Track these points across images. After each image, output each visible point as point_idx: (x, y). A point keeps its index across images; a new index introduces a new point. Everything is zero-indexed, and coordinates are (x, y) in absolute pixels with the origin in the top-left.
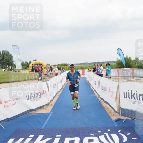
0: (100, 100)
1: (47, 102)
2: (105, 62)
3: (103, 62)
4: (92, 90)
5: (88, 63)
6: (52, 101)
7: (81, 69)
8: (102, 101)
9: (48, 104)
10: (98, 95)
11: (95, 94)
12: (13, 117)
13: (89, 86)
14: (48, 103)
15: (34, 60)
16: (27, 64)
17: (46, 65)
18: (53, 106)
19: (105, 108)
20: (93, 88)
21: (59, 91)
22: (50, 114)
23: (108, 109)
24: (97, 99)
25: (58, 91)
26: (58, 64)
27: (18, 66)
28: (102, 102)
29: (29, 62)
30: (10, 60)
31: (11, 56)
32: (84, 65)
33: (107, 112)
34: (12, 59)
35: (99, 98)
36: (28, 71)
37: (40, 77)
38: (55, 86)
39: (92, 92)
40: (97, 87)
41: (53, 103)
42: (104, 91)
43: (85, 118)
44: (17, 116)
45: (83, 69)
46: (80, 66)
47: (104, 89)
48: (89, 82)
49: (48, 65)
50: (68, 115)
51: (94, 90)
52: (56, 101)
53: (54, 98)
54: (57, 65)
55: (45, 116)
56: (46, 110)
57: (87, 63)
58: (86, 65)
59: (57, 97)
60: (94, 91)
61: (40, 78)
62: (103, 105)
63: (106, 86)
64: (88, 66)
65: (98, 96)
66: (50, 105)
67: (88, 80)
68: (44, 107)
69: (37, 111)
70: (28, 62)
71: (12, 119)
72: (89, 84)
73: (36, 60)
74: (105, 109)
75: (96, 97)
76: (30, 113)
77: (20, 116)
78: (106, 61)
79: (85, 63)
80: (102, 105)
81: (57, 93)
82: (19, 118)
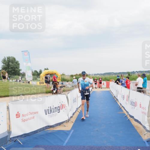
0: (129, 118)
1: (66, 118)
2: (136, 72)
3: (134, 72)
4: (120, 107)
5: (114, 73)
6: (71, 117)
7: (104, 81)
8: (131, 119)
9: (67, 121)
10: (127, 112)
11: (123, 111)
12: (31, 132)
13: (115, 101)
14: (68, 119)
15: (45, 69)
16: (37, 73)
17: (61, 75)
18: (73, 123)
19: (135, 127)
20: (121, 104)
21: (80, 107)
22: (70, 132)
23: (138, 128)
24: (126, 117)
25: (78, 107)
26: (76, 74)
27: (29, 76)
28: (132, 121)
29: (40, 71)
30: (17, 68)
31: (17, 64)
32: (109, 76)
33: (137, 132)
34: (19, 68)
35: (128, 116)
36: (39, 82)
37: (54, 90)
38: (75, 101)
39: (120, 108)
40: (126, 102)
41: (74, 120)
42: (134, 107)
43: (111, 137)
44: (34, 131)
45: (107, 80)
46: (103, 77)
47: (134, 104)
48: (116, 96)
49: (63, 74)
50: (92, 133)
51: (122, 106)
52: (77, 118)
53: (73, 114)
54: (75, 76)
55: (66, 133)
56: (65, 127)
57: (112, 73)
58: (111, 76)
59: (77, 113)
60: (122, 108)
61: (54, 92)
62: (133, 124)
63: (136, 101)
64: (114, 77)
65: (126, 114)
66: (70, 121)
67: (115, 94)
68: (64, 124)
69: (56, 128)
70: (38, 71)
71: (30, 135)
72: (116, 99)
73: (47, 69)
74: (135, 129)
75: (124, 114)
76: (49, 129)
77: (37, 132)
78: (138, 71)
79: (110, 73)
80: (131, 123)
81: (77, 109)
82: (36, 134)
